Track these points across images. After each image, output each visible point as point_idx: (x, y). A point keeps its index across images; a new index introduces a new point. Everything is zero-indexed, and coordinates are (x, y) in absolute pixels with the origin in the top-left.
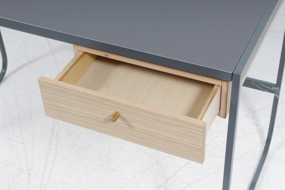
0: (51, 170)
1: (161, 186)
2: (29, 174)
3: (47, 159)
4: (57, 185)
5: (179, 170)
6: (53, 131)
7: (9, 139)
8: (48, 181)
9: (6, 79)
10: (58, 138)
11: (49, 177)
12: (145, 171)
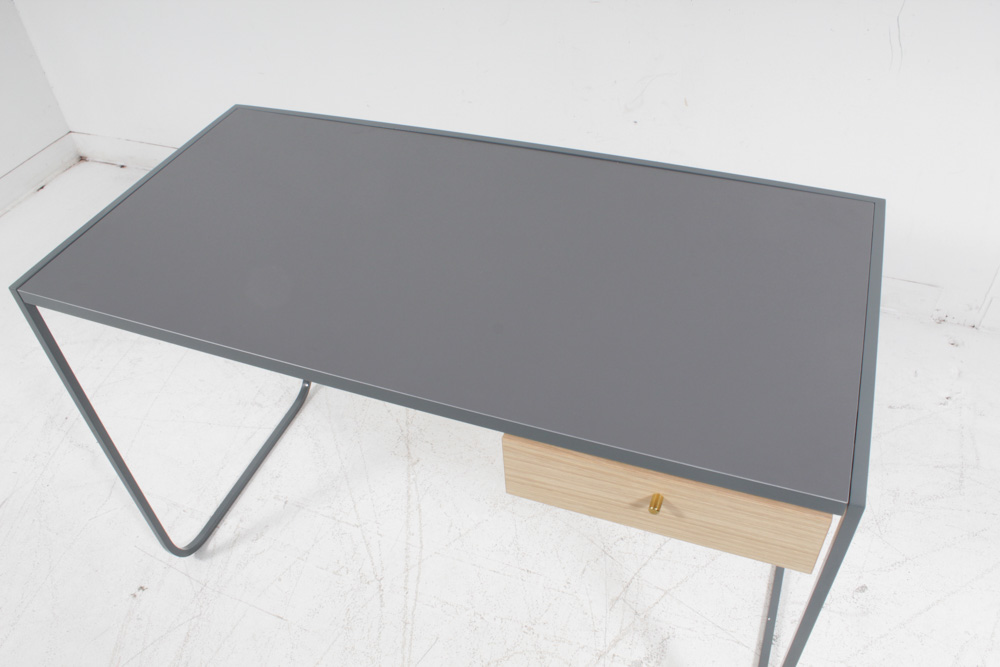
0: (418, 578)
1: (617, 599)
2: (380, 586)
3: (407, 557)
4: (432, 607)
5: (645, 565)
6: (409, 500)
7: (334, 518)
8: (416, 600)
9: (311, 398)
10: (420, 511)
11: (416, 592)
12: (584, 570)
